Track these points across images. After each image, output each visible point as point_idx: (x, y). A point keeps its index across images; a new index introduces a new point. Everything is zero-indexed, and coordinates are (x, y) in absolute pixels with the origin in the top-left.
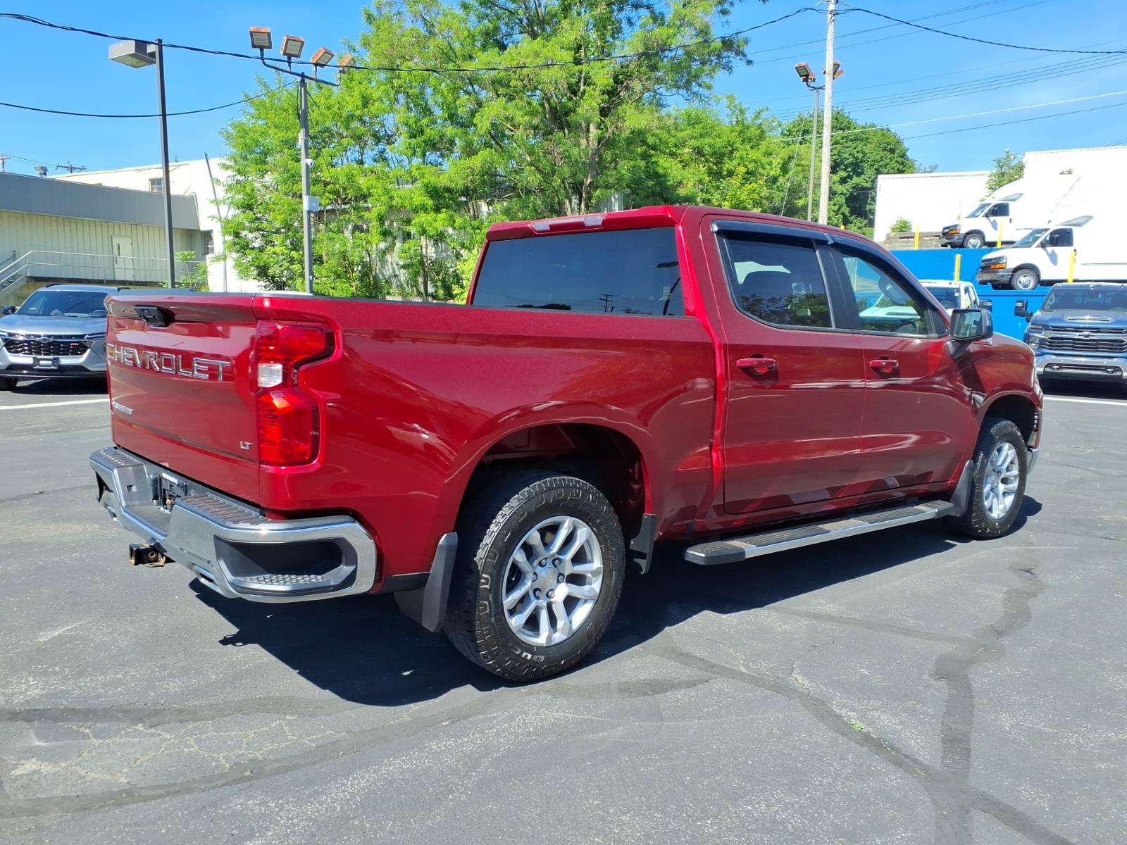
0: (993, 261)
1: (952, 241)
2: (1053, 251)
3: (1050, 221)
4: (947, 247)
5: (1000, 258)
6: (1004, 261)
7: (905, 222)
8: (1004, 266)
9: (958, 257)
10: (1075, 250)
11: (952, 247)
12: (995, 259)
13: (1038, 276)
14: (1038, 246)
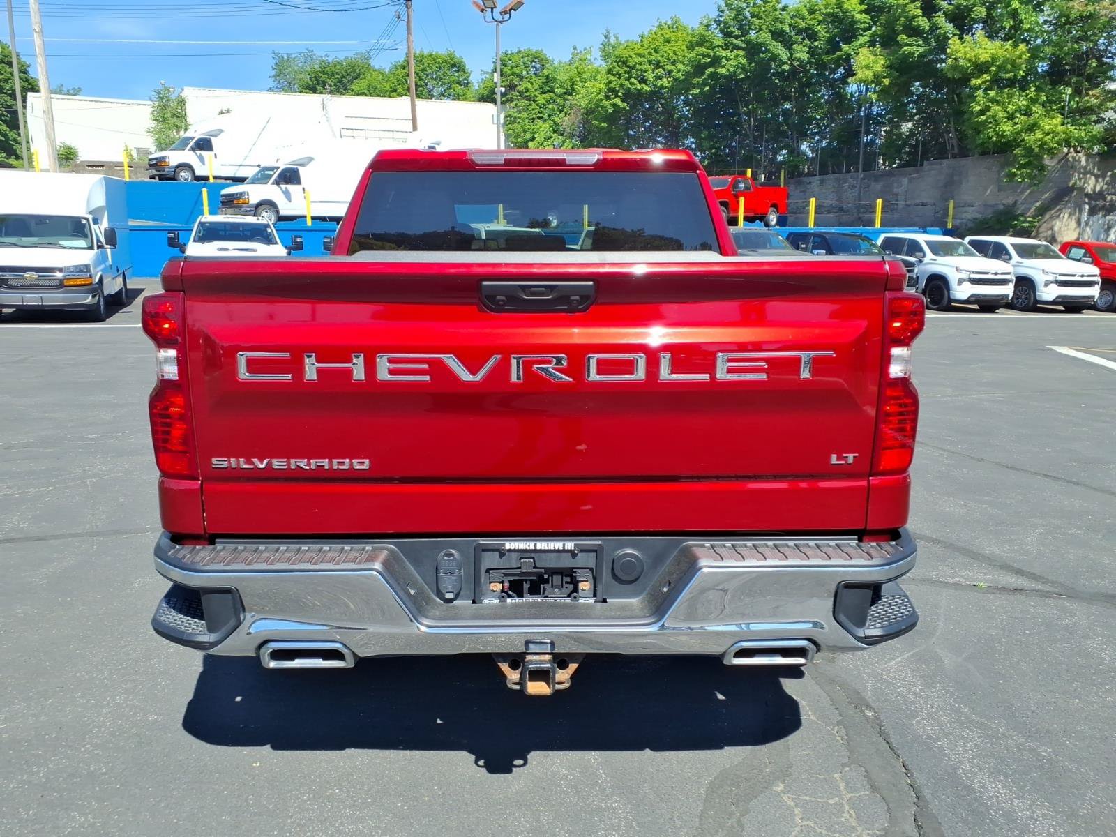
0: (235, 197)
1: (162, 173)
2: (286, 188)
3: (278, 160)
4: (154, 178)
5: (241, 194)
6: (246, 197)
7: (69, 148)
8: (247, 201)
9: (205, 191)
10: (304, 189)
11: (160, 179)
12: (237, 194)
13: (277, 212)
14: (273, 184)
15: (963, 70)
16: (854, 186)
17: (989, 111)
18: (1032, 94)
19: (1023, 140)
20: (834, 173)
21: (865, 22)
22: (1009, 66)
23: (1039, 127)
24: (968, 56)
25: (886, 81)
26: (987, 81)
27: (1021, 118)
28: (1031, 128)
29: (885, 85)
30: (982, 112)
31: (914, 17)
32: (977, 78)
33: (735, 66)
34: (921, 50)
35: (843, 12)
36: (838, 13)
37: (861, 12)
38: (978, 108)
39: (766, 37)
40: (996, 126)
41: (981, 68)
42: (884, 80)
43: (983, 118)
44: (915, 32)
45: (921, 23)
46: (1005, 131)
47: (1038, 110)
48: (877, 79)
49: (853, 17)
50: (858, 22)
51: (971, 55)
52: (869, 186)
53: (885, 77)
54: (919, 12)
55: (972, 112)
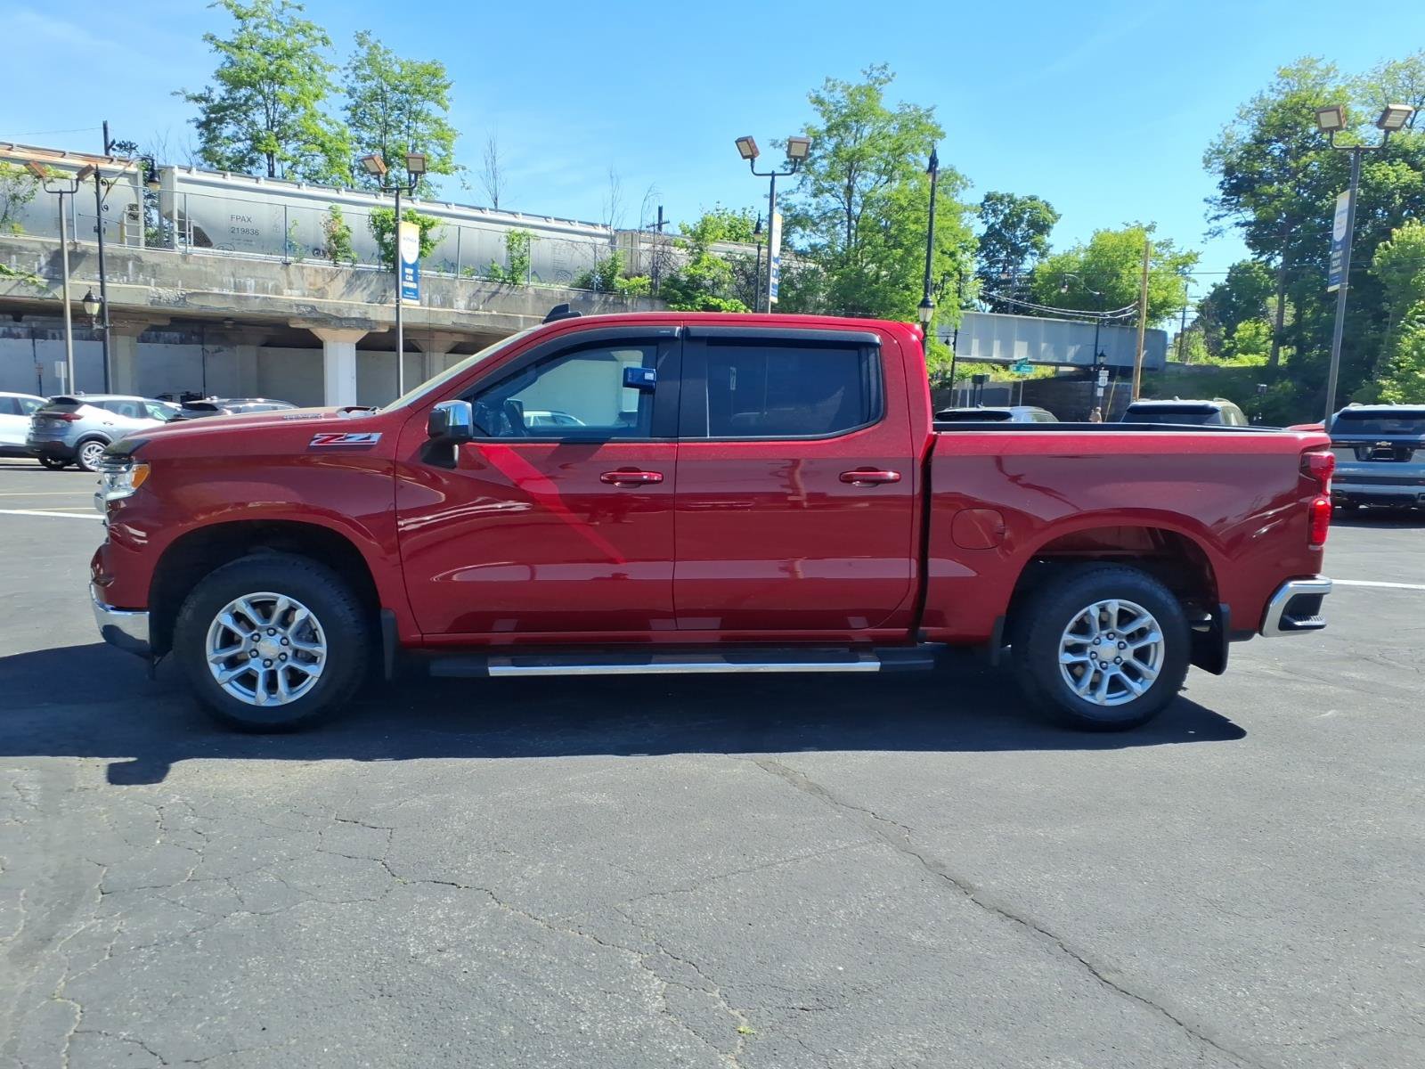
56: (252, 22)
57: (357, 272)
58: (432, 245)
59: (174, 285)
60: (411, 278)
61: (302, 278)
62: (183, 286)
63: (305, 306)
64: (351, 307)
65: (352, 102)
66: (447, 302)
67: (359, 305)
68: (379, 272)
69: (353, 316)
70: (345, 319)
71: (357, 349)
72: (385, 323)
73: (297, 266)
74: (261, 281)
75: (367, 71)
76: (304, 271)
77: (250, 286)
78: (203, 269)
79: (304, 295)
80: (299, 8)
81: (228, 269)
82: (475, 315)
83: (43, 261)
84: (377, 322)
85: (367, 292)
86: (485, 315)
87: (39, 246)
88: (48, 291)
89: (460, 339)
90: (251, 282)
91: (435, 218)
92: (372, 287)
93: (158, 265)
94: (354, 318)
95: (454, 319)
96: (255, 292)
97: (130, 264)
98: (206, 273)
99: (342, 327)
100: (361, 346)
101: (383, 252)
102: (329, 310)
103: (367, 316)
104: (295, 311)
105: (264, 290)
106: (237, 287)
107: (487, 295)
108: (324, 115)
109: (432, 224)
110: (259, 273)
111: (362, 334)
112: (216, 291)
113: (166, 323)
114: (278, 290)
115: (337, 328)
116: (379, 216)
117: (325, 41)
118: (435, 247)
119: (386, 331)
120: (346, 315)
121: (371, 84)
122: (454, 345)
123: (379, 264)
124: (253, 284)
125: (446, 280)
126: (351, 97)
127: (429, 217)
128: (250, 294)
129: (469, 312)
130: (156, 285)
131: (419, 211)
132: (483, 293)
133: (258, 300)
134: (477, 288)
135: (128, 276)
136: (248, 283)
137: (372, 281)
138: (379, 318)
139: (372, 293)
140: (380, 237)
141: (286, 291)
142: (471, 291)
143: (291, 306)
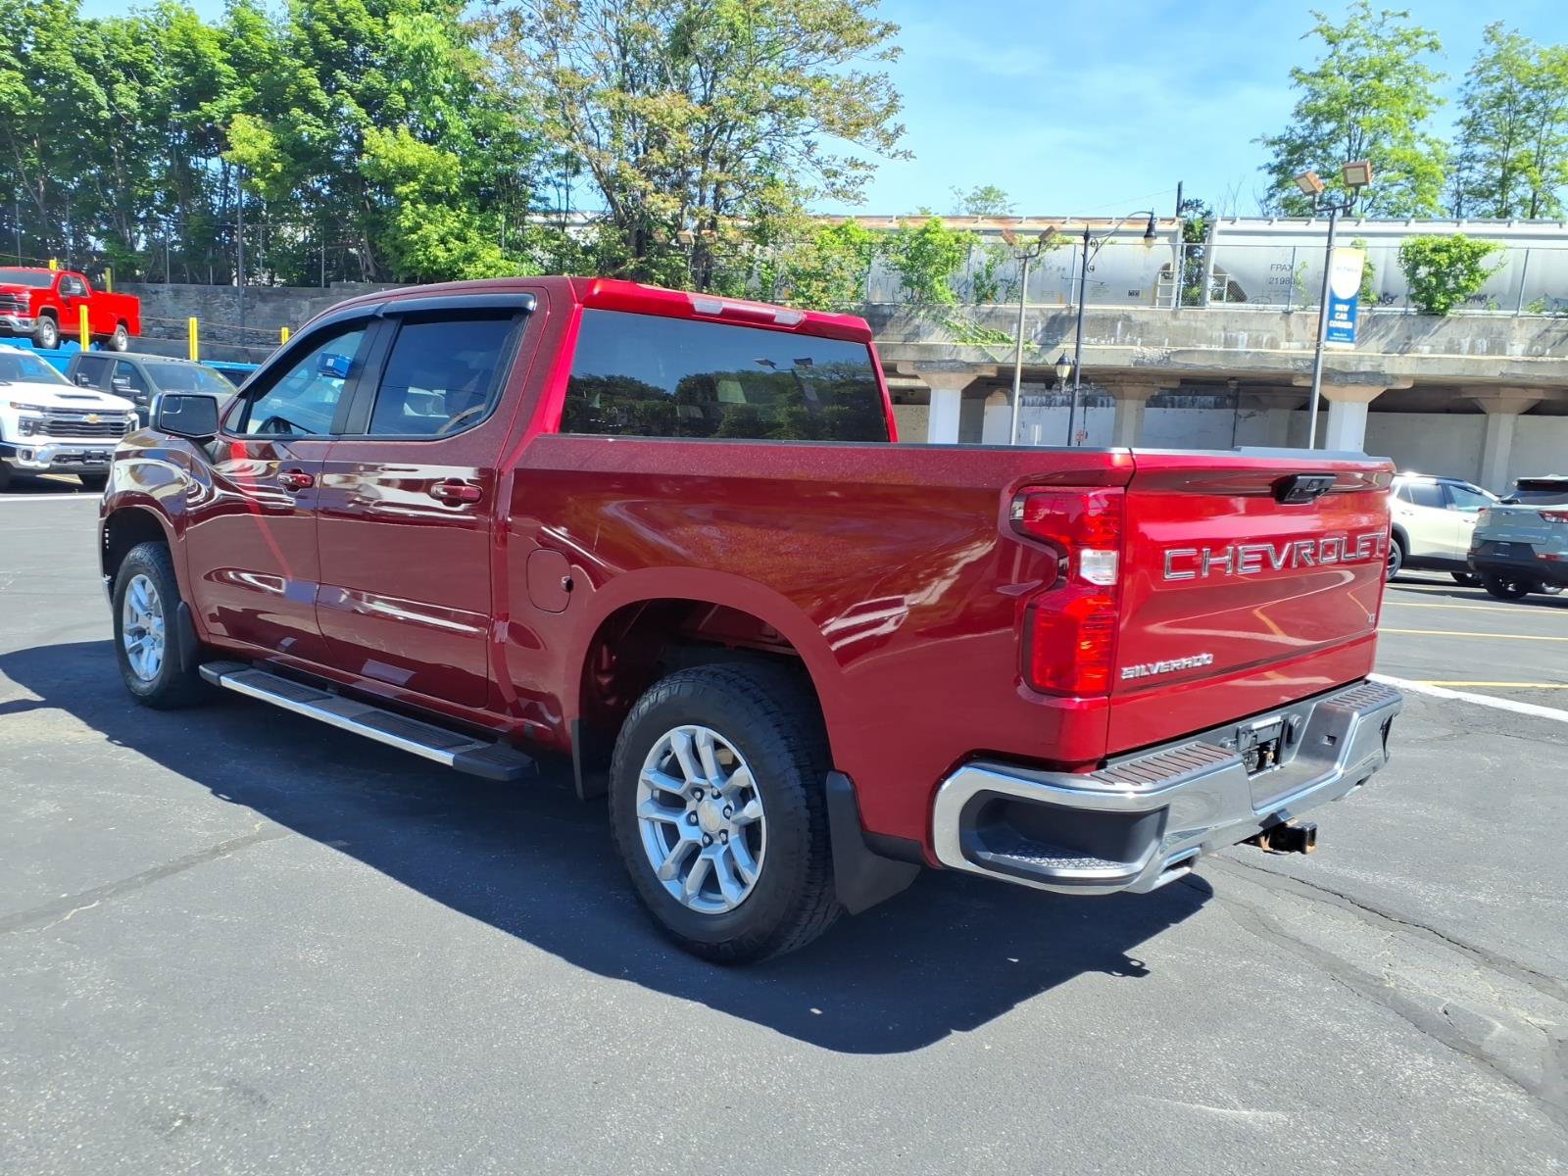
15: (384, 172)
16: (229, 305)
17: (420, 229)
18: (464, 216)
19: (462, 271)
20: (193, 282)
21: (229, 77)
22: (441, 178)
23: (479, 258)
24: (391, 155)
25: (278, 167)
26: (415, 191)
27: (454, 244)
28: (470, 258)
29: (276, 171)
30: (412, 230)
31: (309, 88)
32: (402, 184)
33: (9, 94)
34: (323, 134)
35: (196, 55)
36: (188, 54)
37: (223, 61)
38: (407, 224)
39: (67, 62)
40: (426, 248)
41: (407, 174)
42: (276, 165)
43: (414, 237)
44: (314, 108)
45: (320, 98)
46: (438, 257)
47: (472, 234)
48: (265, 161)
49: (213, 65)
50: (219, 74)
51: (395, 154)
52: (253, 307)
53: (276, 162)
54: (316, 82)
55: (399, 228)
56: (1346, 44)
57: (1375, 317)
58: (1484, 277)
59: (1160, 344)
60: (1344, 316)
61: (1305, 328)
62: (1169, 344)
63: (1303, 360)
64: (1361, 359)
65: (1467, 114)
66: (1497, 346)
67: (1371, 357)
68: (1405, 315)
69: (1362, 370)
70: (1352, 373)
71: (1369, 411)
72: (1406, 378)
73: (1300, 315)
74: (1255, 334)
75: (1495, 71)
76: (1308, 320)
77: (1243, 341)
78: (1193, 323)
79: (1304, 348)
80: (1405, 15)
81: (1220, 323)
82: (1536, 362)
83: (1040, 327)
84: (1395, 377)
85: (1385, 341)
86: (1552, 362)
87: (1037, 313)
88: (1040, 356)
89: (1539, 395)
90: (1243, 336)
91: (1492, 241)
92: (1391, 336)
93: (1147, 323)
94: (1365, 373)
95: (1504, 369)
96: (1247, 346)
97: (1119, 325)
98: (1195, 329)
99: (1347, 383)
100: (1375, 407)
101: (1414, 291)
102: (1333, 364)
103: (1382, 368)
104: (1290, 366)
105: (1258, 344)
106: (1228, 342)
107: (1559, 335)
108: (1423, 135)
109: (1486, 250)
110: (1254, 325)
111: (1375, 392)
112: (1204, 347)
113: (1175, 385)
114: (1273, 344)
115: (1342, 385)
116: (1413, 247)
117: (1433, 46)
118: (1489, 279)
119: (1409, 387)
120: (1354, 369)
121: (1498, 86)
122: (1534, 403)
123: (1406, 306)
124: (1246, 338)
125: (1499, 319)
126: (1470, 107)
127: (1484, 241)
128: (1241, 348)
129: (1529, 358)
130: (1142, 344)
131: (1471, 236)
132: (1553, 334)
133: (1248, 356)
134: (1545, 327)
135: (1115, 336)
136: (1240, 337)
137: (1393, 327)
138: (1396, 372)
139: (1392, 341)
140: (1412, 272)
141: (1284, 345)
142: (1536, 331)
143: (1286, 361)
